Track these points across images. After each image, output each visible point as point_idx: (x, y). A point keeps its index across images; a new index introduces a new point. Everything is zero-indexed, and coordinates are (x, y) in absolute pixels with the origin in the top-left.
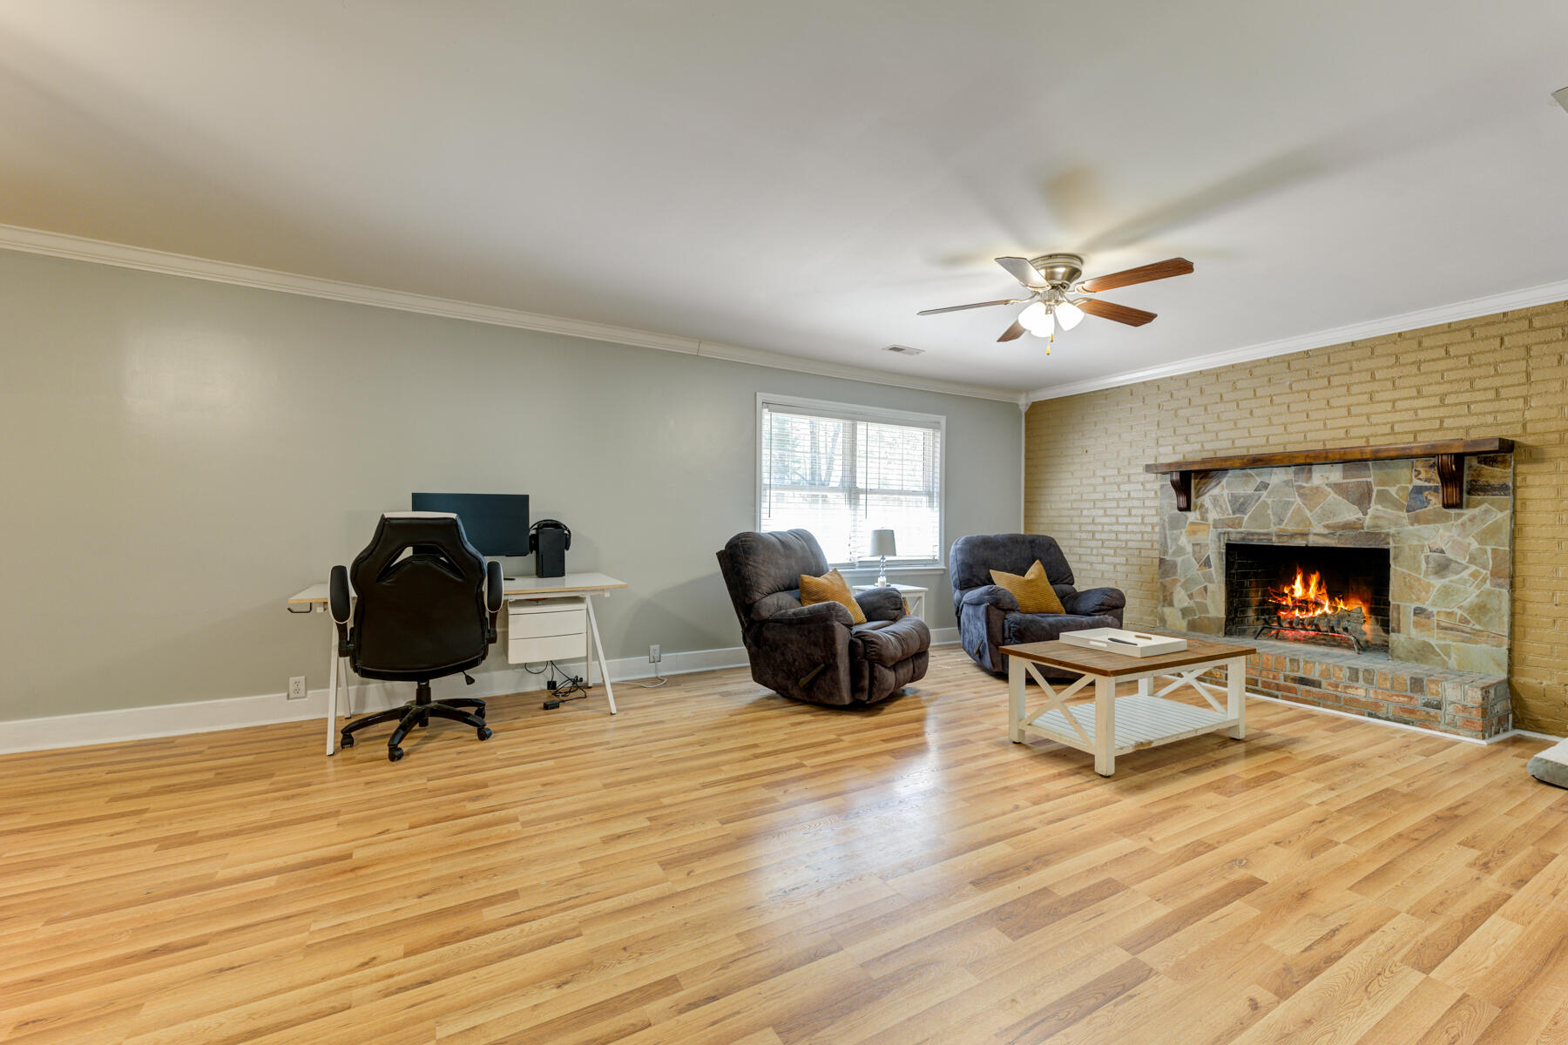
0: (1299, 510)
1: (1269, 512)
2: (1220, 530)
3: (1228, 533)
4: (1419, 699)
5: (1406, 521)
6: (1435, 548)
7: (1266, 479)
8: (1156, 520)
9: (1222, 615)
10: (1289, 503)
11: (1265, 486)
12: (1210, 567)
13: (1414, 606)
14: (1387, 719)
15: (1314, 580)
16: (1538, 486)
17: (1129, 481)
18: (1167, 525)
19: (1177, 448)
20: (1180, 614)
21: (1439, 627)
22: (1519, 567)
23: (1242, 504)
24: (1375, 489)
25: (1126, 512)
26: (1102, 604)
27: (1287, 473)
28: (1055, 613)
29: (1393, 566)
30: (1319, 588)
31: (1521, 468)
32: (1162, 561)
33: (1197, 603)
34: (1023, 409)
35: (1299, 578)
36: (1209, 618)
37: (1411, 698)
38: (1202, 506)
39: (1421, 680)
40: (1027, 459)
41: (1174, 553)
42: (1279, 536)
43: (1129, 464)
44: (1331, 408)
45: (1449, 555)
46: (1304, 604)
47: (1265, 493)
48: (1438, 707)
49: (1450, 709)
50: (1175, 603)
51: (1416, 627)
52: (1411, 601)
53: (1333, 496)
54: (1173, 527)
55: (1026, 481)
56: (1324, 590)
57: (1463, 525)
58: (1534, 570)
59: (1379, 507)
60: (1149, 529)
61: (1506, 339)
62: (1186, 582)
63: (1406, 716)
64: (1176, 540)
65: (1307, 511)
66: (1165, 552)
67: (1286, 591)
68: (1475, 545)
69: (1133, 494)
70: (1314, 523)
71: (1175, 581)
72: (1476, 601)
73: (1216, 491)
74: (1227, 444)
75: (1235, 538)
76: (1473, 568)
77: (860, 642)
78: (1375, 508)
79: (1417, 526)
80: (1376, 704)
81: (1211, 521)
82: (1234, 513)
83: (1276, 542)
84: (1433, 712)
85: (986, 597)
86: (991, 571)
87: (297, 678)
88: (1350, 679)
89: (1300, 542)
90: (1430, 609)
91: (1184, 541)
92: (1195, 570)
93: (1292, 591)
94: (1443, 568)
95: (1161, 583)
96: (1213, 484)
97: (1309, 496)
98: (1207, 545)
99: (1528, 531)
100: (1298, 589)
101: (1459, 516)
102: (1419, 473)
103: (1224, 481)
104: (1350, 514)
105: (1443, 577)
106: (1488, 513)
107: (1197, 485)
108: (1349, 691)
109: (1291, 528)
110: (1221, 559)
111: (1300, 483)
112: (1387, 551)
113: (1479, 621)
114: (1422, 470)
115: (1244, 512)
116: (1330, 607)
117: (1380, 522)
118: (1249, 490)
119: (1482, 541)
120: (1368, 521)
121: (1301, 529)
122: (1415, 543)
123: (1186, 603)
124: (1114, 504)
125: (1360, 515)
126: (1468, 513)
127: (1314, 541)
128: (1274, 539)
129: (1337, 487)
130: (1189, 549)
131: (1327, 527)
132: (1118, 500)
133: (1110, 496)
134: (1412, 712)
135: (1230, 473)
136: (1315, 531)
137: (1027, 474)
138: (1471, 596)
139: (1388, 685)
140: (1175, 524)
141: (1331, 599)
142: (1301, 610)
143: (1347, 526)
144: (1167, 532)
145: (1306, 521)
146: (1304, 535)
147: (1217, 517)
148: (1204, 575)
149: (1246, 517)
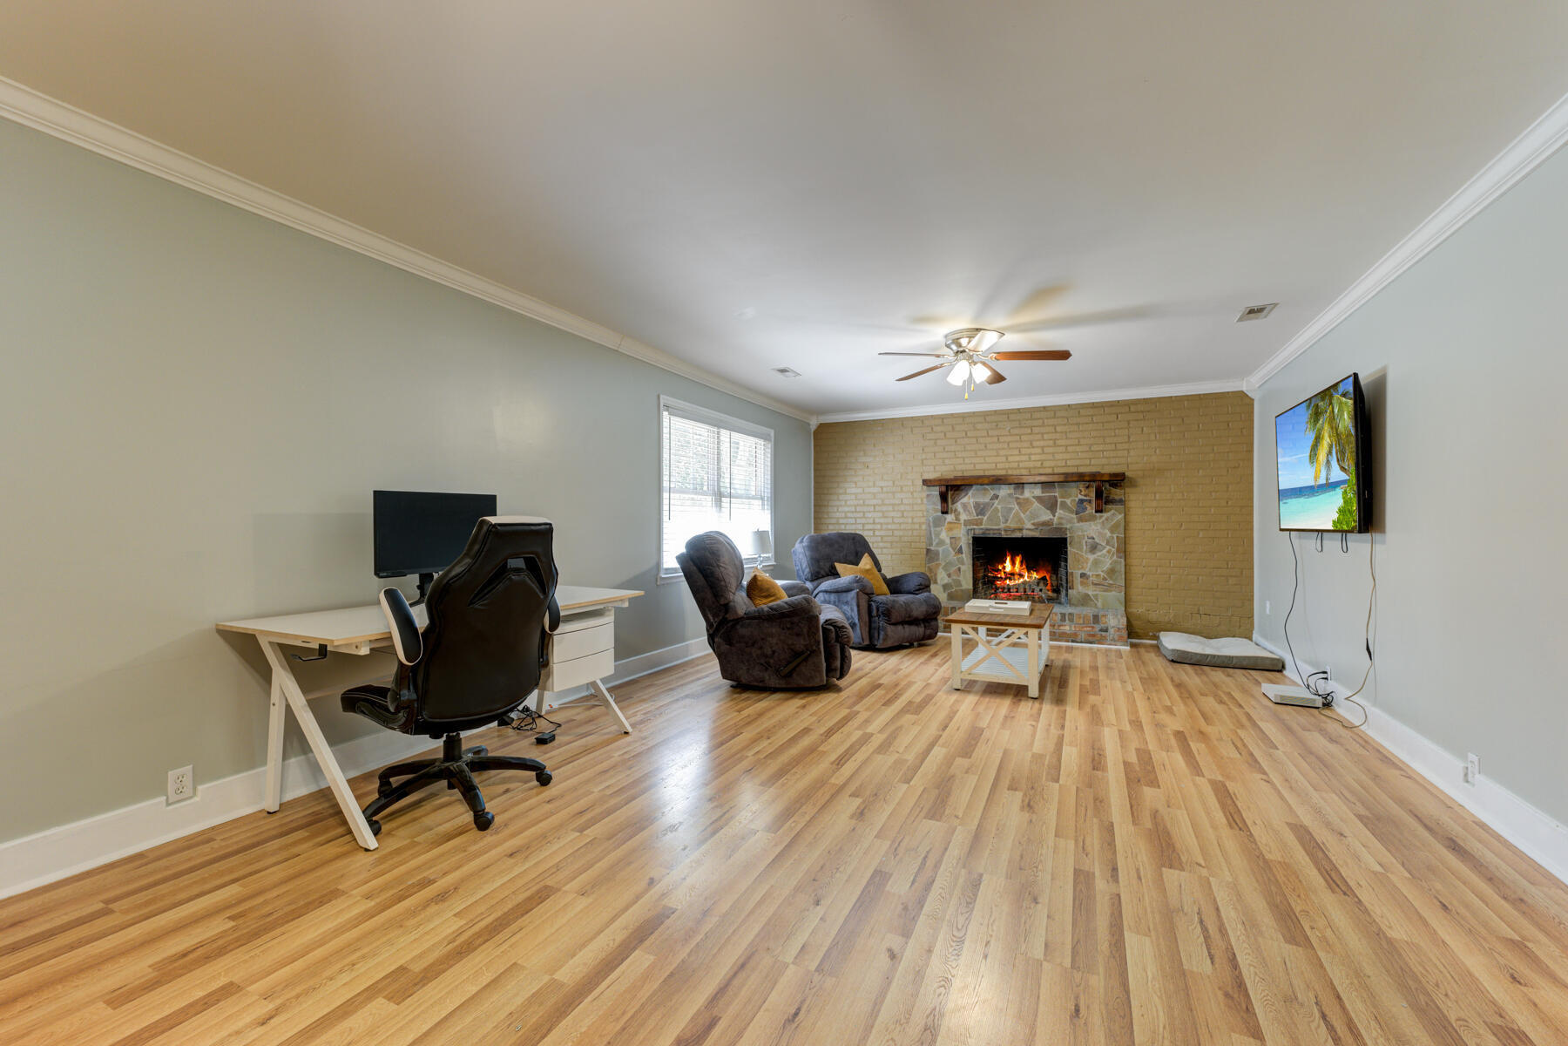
0: (1017, 513)
1: (1000, 514)
2: (968, 527)
3: (974, 529)
4: (1098, 628)
5: (1075, 521)
6: (1090, 536)
7: (996, 492)
8: (923, 520)
9: (971, 587)
10: (1011, 509)
11: (996, 497)
12: (962, 553)
13: (1080, 572)
14: (1081, 642)
15: (1018, 560)
16: (1136, 500)
17: (902, 491)
18: (931, 524)
19: (937, 468)
20: (942, 590)
21: (1094, 584)
22: (1127, 546)
23: (982, 509)
24: (1059, 500)
25: (899, 514)
26: (921, 585)
27: (1009, 489)
28: (885, 594)
29: (1069, 548)
30: (1021, 566)
31: (1127, 490)
32: (928, 551)
33: (953, 580)
34: (813, 428)
35: (1008, 559)
36: (962, 590)
37: (1093, 627)
38: (956, 510)
39: (1098, 616)
40: (815, 470)
41: (938, 544)
42: (1006, 531)
43: (901, 478)
44: (1033, 447)
45: (1097, 540)
46: (1011, 576)
47: (996, 502)
48: (1106, 631)
49: (1112, 631)
50: (939, 581)
51: (1081, 585)
52: (1079, 569)
53: (1036, 504)
54: (936, 526)
55: (815, 488)
56: (1024, 566)
57: (1103, 522)
58: (1136, 547)
59: (1061, 512)
60: (917, 526)
61: (1119, 416)
62: (945, 566)
63: (1091, 639)
64: (938, 535)
65: (1022, 515)
66: (931, 544)
67: (1000, 568)
68: (1109, 534)
69: (905, 501)
70: (1026, 521)
71: (938, 565)
72: (1110, 567)
73: (965, 500)
74: (971, 467)
75: (978, 533)
76: (1108, 547)
77: (832, 628)
78: (1059, 512)
79: (1081, 524)
80: (1075, 634)
81: (962, 522)
82: (977, 515)
83: (1004, 535)
84: (1104, 634)
85: (855, 585)
86: (836, 564)
87: (179, 771)
88: (1061, 620)
89: (1018, 535)
90: (1088, 573)
91: (944, 535)
92: (952, 556)
93: (1004, 568)
94: (1094, 548)
95: (929, 567)
96: (963, 494)
97: (1023, 504)
98: (959, 538)
99: (1131, 525)
100: (1008, 566)
101: (1101, 517)
102: (1081, 491)
103: (970, 493)
104: (1046, 516)
105: (1094, 554)
106: (1113, 515)
107: (952, 495)
108: (1062, 628)
109: (1013, 525)
110: (969, 547)
111: (1017, 496)
112: (1065, 539)
113: (1111, 578)
114: (1083, 489)
115: (984, 514)
116: (1028, 577)
117: (1064, 521)
118: (987, 500)
119: (1112, 532)
120: (1056, 520)
121: (1019, 526)
122: (1080, 533)
123: (946, 580)
124: (891, 508)
125: (1052, 517)
126: (1105, 515)
127: (1026, 534)
128: (1003, 532)
129: (1039, 499)
130: (948, 541)
131: (1033, 524)
132: (894, 505)
133: (887, 502)
134: (1093, 636)
135: (974, 487)
136: (1027, 527)
137: (816, 482)
138: (1107, 565)
139: (1081, 621)
140: (937, 523)
141: (1029, 572)
142: (1010, 579)
143: (1044, 524)
144: (932, 529)
145: (1020, 520)
146: (1021, 530)
147: (966, 518)
148: (958, 559)
149: (985, 518)
